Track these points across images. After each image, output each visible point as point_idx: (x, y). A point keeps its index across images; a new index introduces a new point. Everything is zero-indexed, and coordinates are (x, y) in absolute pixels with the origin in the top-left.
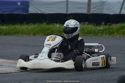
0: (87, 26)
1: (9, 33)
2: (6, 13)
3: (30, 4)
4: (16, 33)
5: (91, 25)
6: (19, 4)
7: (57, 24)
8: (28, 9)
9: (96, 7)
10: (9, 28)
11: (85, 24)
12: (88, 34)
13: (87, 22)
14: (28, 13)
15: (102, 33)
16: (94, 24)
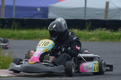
0: (105, 32)
1: (29, 38)
2: (26, 18)
3: (49, 10)
4: (35, 38)
5: (108, 31)
6: (39, 9)
7: (75, 30)
8: (47, 14)
9: (113, 13)
10: (29, 32)
11: (102, 30)
12: (105, 39)
13: (105, 28)
14: (47, 18)
15: (119, 39)
16: (111, 30)
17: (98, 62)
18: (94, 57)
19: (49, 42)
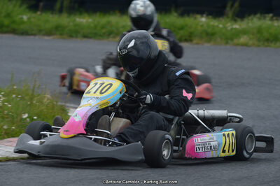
17: (234, 132)
18: (228, 117)
19: (111, 85)
